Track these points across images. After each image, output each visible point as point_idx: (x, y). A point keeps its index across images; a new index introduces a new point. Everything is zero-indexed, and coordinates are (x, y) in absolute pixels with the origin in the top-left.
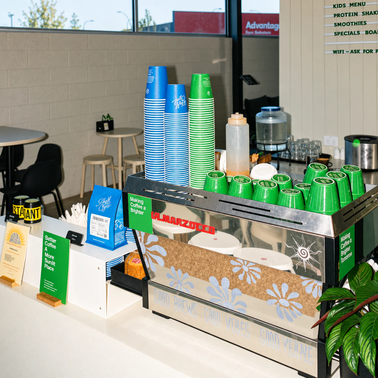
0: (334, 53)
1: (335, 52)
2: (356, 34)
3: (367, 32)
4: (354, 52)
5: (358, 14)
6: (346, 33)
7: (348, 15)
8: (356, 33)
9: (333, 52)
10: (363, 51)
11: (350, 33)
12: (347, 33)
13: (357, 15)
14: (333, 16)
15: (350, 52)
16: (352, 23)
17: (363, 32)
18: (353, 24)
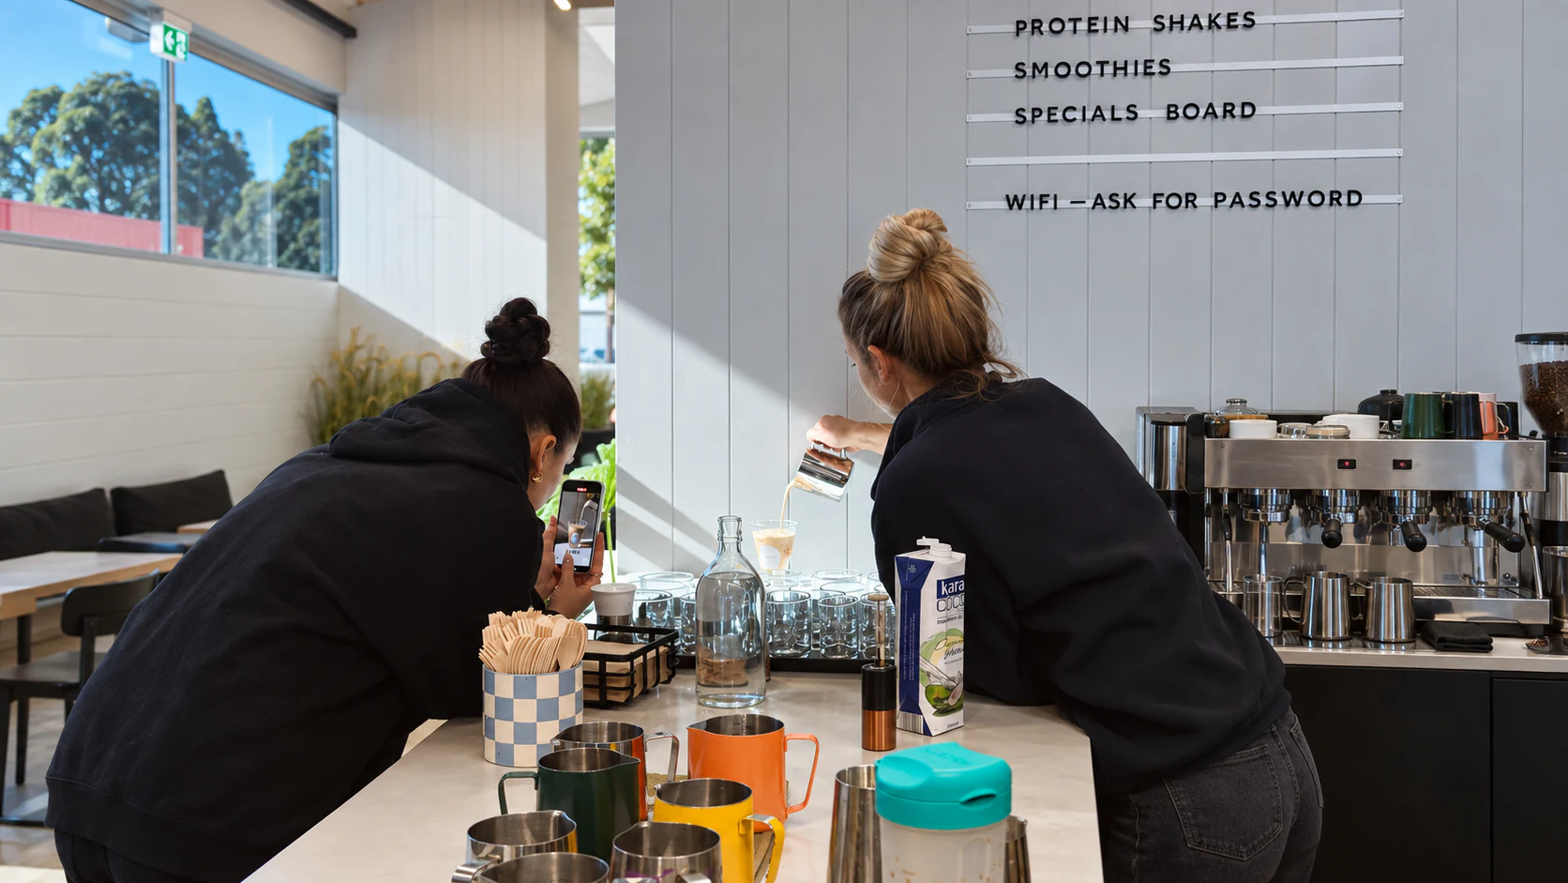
0: (1011, 207)
1: (1014, 202)
2: (1120, 119)
3: (1172, 112)
4: (1107, 202)
5: (1131, 25)
6: (1070, 115)
7: (1082, 26)
8: (1121, 113)
9: (1004, 205)
10: (1150, 202)
11: (1089, 115)
12: (1078, 115)
13: (1126, 28)
14: (1013, 28)
15: (1090, 203)
16: (1102, 64)
17: (1152, 113)
18: (1109, 69)
